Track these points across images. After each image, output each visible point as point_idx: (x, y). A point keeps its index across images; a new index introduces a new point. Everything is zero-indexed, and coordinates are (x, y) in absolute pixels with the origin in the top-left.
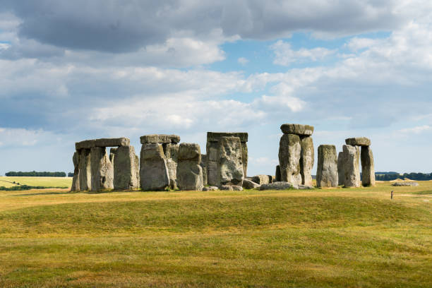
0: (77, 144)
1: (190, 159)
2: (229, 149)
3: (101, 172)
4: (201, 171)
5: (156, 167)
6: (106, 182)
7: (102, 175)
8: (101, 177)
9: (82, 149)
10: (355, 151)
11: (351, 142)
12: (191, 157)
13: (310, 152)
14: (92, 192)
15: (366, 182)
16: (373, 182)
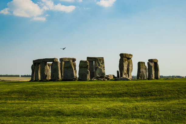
0: (34, 61)
2: (99, 63)
3: (45, 73)
4: (89, 72)
5: (69, 70)
6: (47, 77)
7: (46, 74)
8: (45, 75)
9: (36, 63)
10: (152, 64)
11: (151, 61)
12: (85, 66)
13: (131, 65)
14: (41, 81)
15: (157, 78)
16: (159, 78)
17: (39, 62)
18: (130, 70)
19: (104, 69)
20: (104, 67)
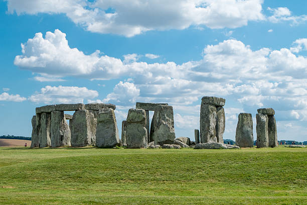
0: (37, 109)
1: (137, 122)
2: (164, 115)
3: (61, 132)
4: (146, 132)
5: (108, 128)
6: (64, 140)
7: (62, 134)
8: (60, 135)
9: (42, 112)
10: (264, 118)
11: (262, 111)
12: (139, 120)
13: (222, 120)
14: (51, 147)
15: (272, 144)
16: (277, 144)
17: (50, 111)
18: (221, 128)
19: (173, 127)
20: (173, 123)
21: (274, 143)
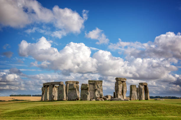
0: (44, 84)
1: (85, 89)
2: (98, 86)
4: (89, 94)
5: (73, 92)
8: (53, 96)
9: (46, 86)
10: (142, 87)
11: (141, 84)
12: (86, 88)
13: (125, 88)
14: (49, 101)
15: (147, 99)
16: (149, 99)
17: (48, 85)
18: (124, 92)
19: (102, 91)
20: (102, 89)
21: (148, 98)
